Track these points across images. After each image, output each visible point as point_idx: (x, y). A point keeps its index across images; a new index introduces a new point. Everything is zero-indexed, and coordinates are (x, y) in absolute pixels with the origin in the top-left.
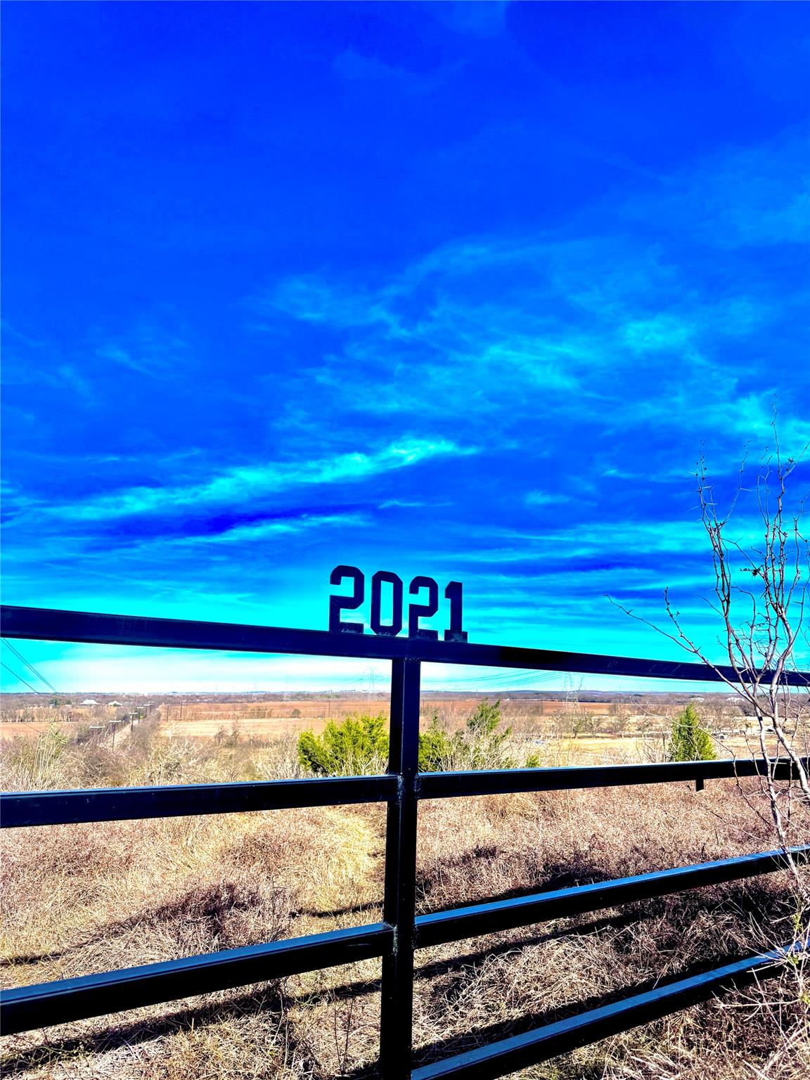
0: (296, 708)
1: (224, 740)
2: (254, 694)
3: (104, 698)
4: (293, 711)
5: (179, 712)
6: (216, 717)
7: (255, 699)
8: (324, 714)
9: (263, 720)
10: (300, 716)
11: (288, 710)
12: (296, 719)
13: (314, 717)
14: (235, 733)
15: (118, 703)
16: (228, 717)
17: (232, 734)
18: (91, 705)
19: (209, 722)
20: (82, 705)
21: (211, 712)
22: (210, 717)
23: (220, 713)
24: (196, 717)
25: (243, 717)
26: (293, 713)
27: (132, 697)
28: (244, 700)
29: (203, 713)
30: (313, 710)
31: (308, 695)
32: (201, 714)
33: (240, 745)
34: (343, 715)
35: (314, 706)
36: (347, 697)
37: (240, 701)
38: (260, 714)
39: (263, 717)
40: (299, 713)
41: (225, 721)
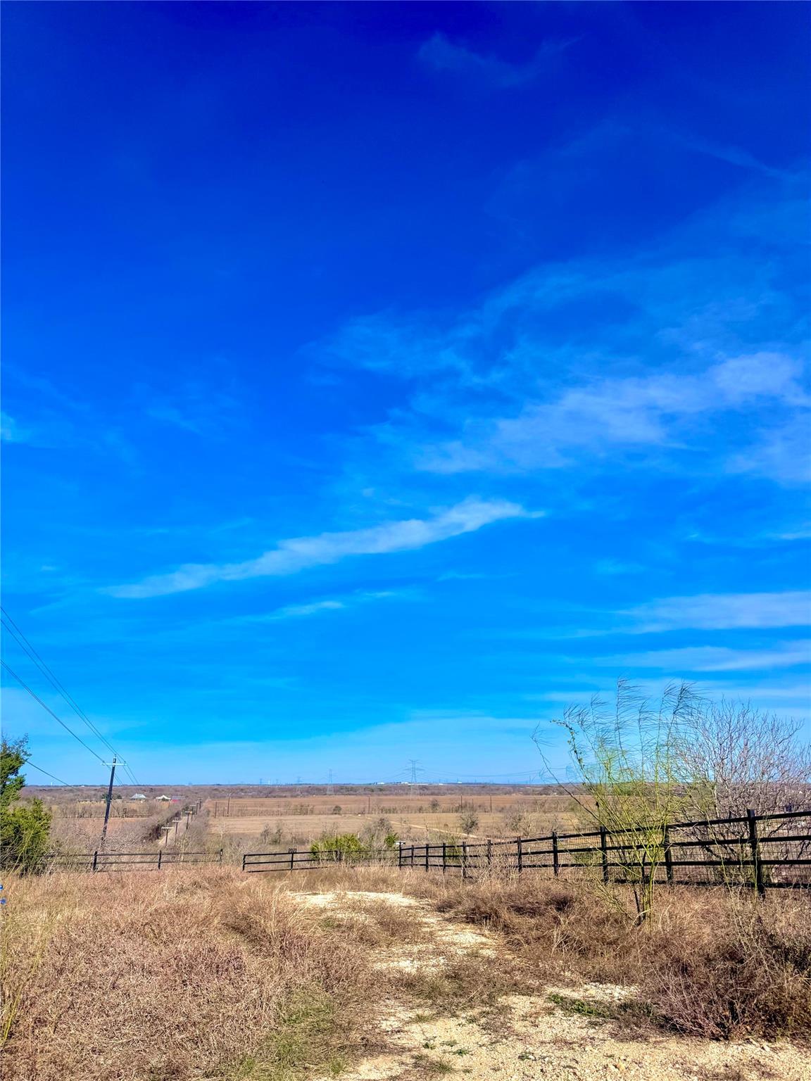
0: (337, 804)
1: (269, 839)
2: (298, 787)
3: (152, 791)
4: (334, 807)
5: (226, 808)
6: (261, 814)
7: (299, 793)
8: (364, 811)
9: (305, 817)
10: (341, 812)
11: (330, 806)
12: (337, 816)
13: (355, 814)
14: (279, 831)
15: (166, 798)
16: (272, 814)
17: (276, 831)
18: (140, 800)
19: (255, 818)
20: (132, 799)
21: (256, 808)
22: (256, 814)
23: (265, 809)
24: (242, 813)
25: (286, 813)
26: (334, 810)
27: (179, 791)
28: (288, 794)
29: (249, 808)
30: (353, 806)
31: (352, 789)
32: (247, 810)
33: (284, 843)
34: (382, 812)
35: (355, 801)
36: (391, 791)
37: (284, 795)
38: (303, 811)
39: (306, 813)
40: (340, 809)
41: (269, 818)
